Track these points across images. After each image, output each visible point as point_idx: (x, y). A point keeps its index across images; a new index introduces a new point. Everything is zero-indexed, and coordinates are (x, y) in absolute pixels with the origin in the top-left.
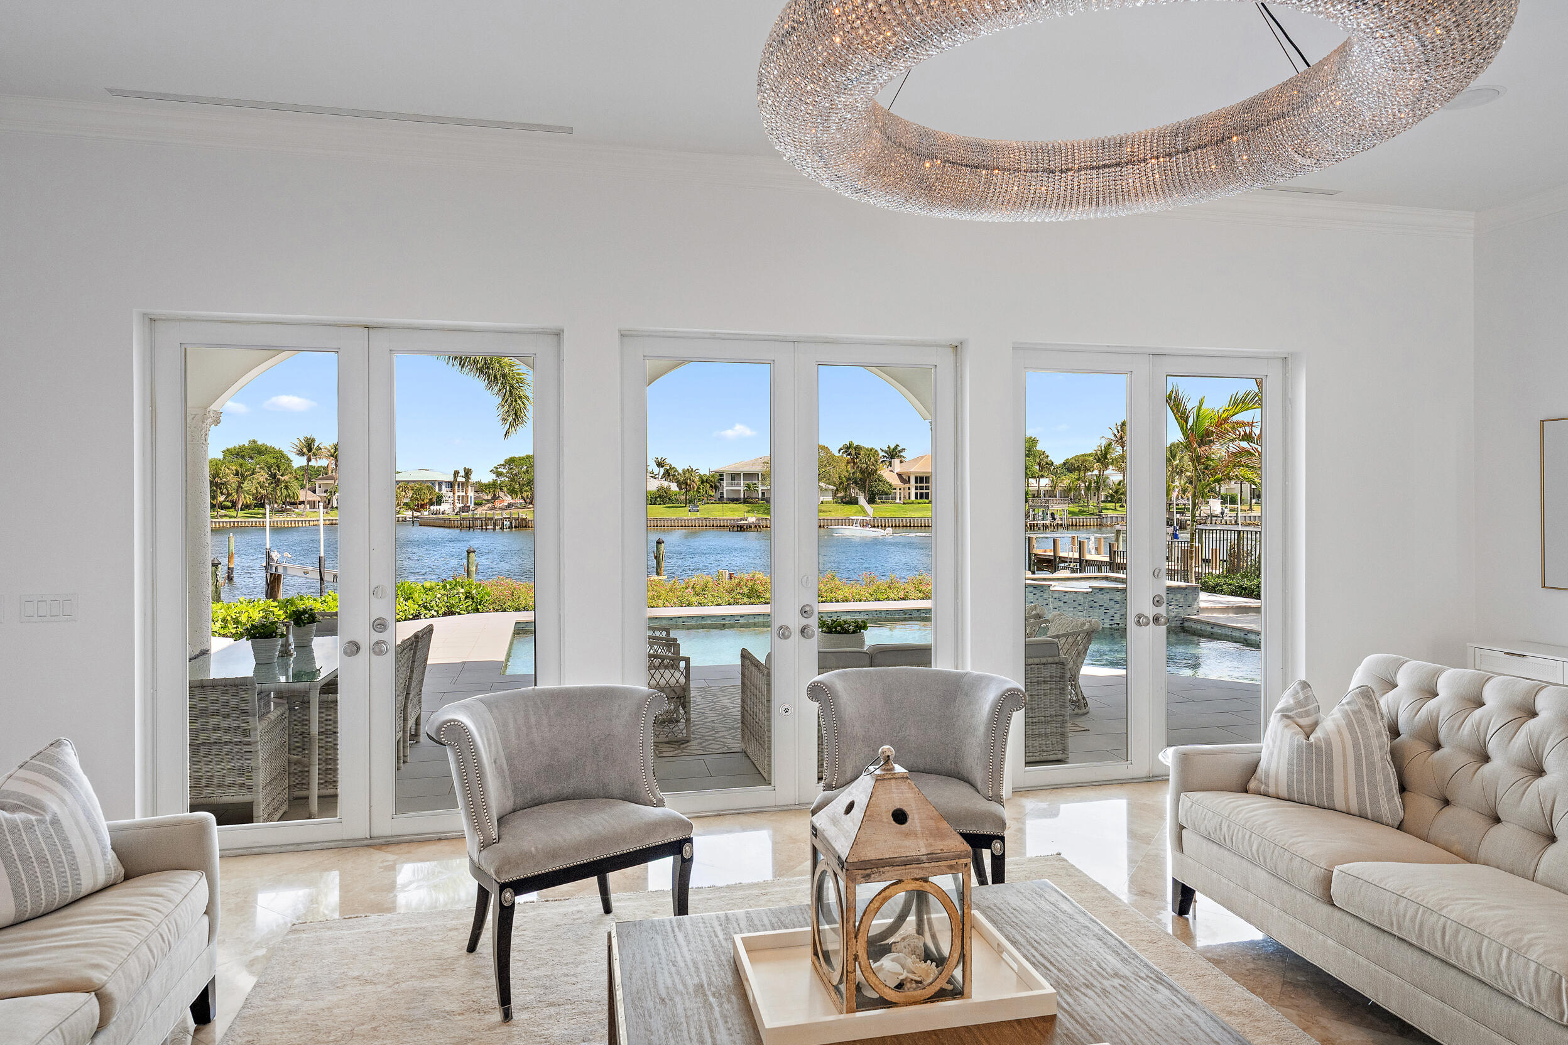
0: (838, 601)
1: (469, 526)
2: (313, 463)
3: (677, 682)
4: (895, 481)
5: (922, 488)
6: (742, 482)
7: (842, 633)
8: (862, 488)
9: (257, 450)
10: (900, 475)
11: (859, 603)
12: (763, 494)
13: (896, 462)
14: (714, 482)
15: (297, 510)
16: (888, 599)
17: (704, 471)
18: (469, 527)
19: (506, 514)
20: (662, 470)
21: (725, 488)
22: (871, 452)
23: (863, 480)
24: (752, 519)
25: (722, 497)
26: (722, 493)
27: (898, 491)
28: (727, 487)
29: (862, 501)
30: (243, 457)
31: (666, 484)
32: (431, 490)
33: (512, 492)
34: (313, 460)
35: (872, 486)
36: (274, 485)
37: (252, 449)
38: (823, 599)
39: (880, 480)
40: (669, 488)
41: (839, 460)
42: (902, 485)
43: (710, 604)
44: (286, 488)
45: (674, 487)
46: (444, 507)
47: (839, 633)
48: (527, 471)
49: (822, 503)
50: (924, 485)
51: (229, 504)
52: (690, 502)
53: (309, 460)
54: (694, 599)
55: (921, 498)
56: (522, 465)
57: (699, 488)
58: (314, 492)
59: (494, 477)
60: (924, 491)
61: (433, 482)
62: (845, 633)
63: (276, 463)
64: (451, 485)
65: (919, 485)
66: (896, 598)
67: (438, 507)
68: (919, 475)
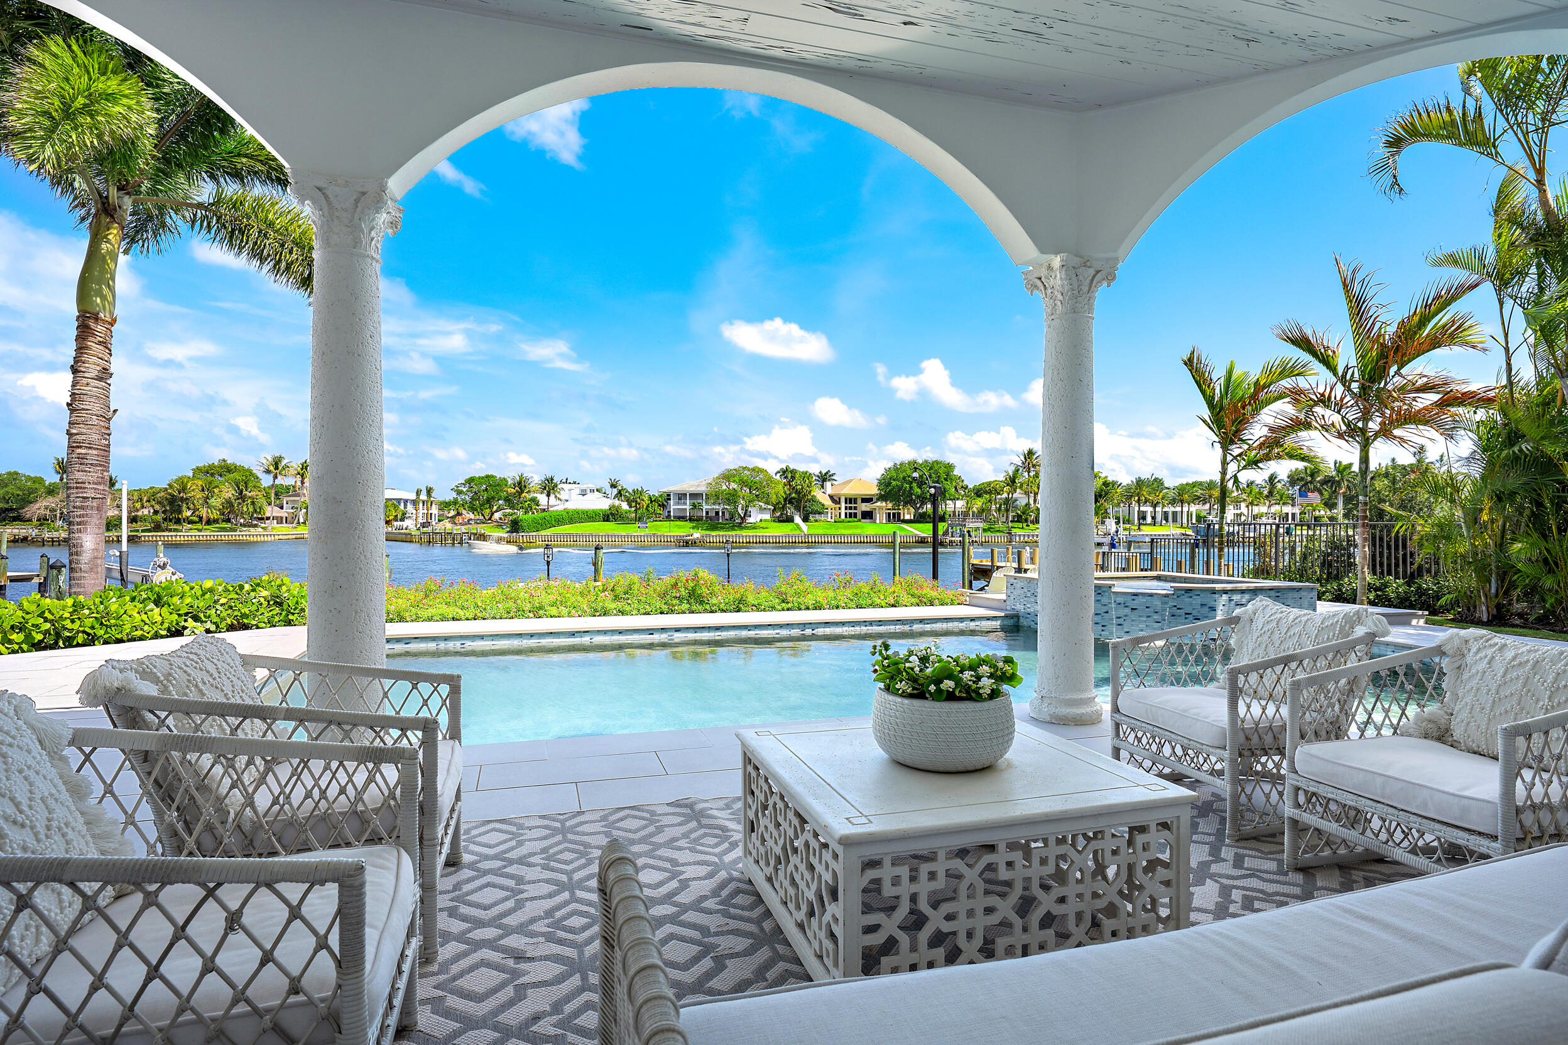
0: (808, 608)
1: (430, 540)
2: (278, 481)
3: (295, 987)
4: (828, 502)
5: (851, 508)
6: (688, 501)
7: (960, 699)
8: (798, 509)
9: (225, 468)
10: (831, 497)
11: (835, 610)
12: (707, 513)
13: (828, 484)
14: (663, 502)
15: (263, 525)
16: (873, 605)
17: (654, 492)
18: (430, 542)
19: (464, 529)
20: (615, 491)
21: (672, 507)
22: (806, 475)
23: (799, 501)
24: (697, 535)
25: (669, 516)
26: (669, 512)
27: (830, 511)
28: (673, 506)
29: (798, 519)
30: (212, 475)
31: (617, 502)
32: (396, 507)
33: (473, 509)
34: (279, 477)
35: (806, 506)
36: (240, 501)
37: (221, 467)
38: (790, 605)
39: (814, 500)
40: (620, 507)
41: (778, 483)
42: (833, 505)
43: (635, 612)
44: (253, 503)
45: (625, 506)
46: (408, 523)
47: (951, 697)
48: (486, 489)
49: (761, 521)
50: (853, 505)
51: (196, 519)
52: (639, 519)
53: (275, 477)
54: (611, 605)
55: (850, 517)
56: (481, 484)
57: (648, 506)
58: (282, 508)
59: (454, 495)
60: (853, 511)
61: (399, 500)
62: (970, 698)
63: (244, 480)
64: (415, 503)
65: (848, 505)
66: (883, 604)
67: (401, 523)
68: (848, 497)
